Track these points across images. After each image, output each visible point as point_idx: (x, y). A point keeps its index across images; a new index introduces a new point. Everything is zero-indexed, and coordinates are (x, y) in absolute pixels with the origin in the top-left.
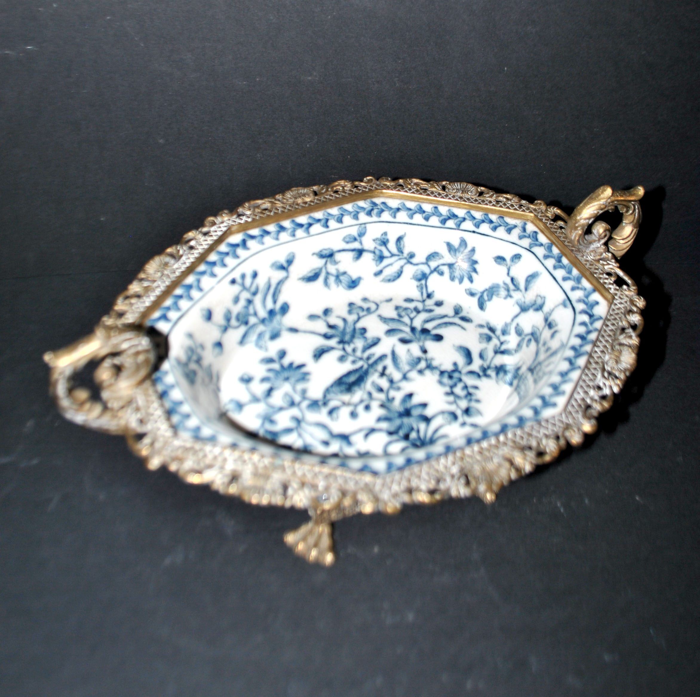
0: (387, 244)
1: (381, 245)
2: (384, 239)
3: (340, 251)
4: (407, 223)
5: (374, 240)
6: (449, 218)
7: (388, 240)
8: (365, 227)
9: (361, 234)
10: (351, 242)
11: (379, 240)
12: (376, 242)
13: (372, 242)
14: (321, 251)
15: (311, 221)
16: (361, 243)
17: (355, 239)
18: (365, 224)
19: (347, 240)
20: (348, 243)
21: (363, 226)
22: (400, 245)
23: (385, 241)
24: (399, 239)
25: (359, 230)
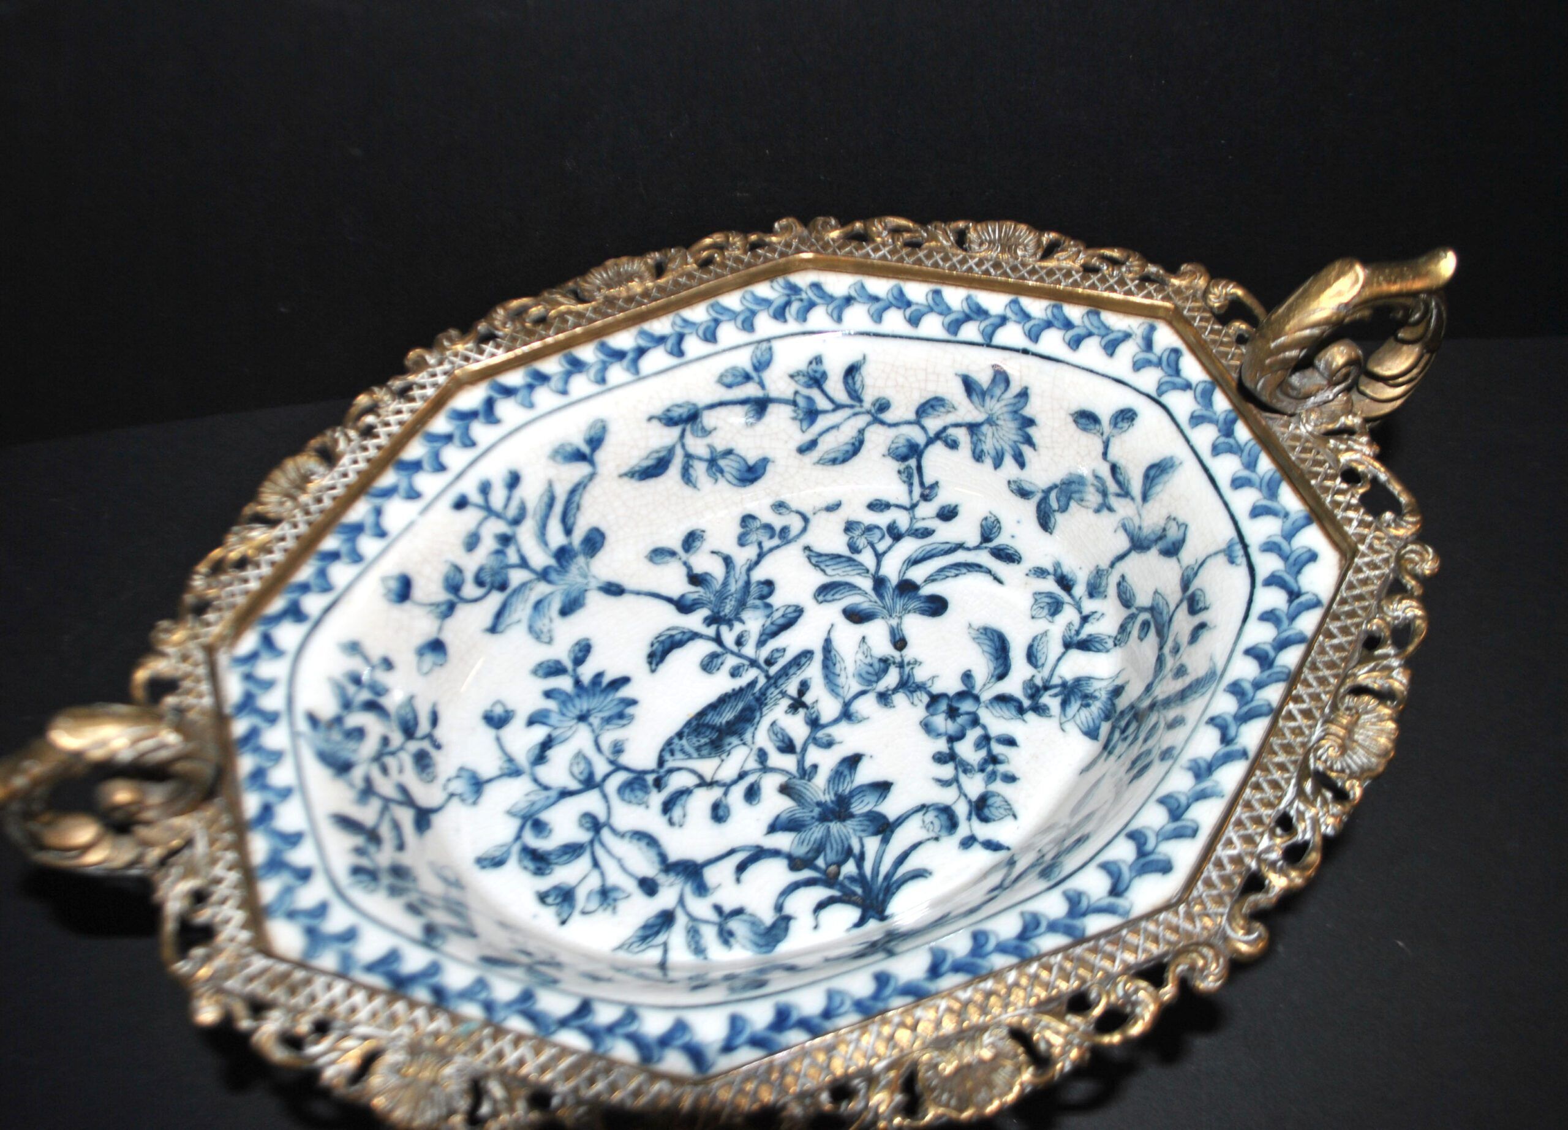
0: (825, 381)
1: (809, 386)
2: (815, 372)
3: (712, 407)
4: (868, 334)
5: (792, 376)
6: (967, 318)
7: (824, 375)
8: (770, 349)
9: (762, 365)
10: (739, 384)
11: (804, 376)
12: (796, 378)
13: (789, 380)
14: (668, 410)
15: (643, 343)
16: (762, 385)
17: (747, 378)
18: (769, 340)
19: (729, 380)
20: (729, 386)
21: (765, 345)
22: (854, 383)
23: (818, 375)
24: (852, 371)
25: (756, 357)
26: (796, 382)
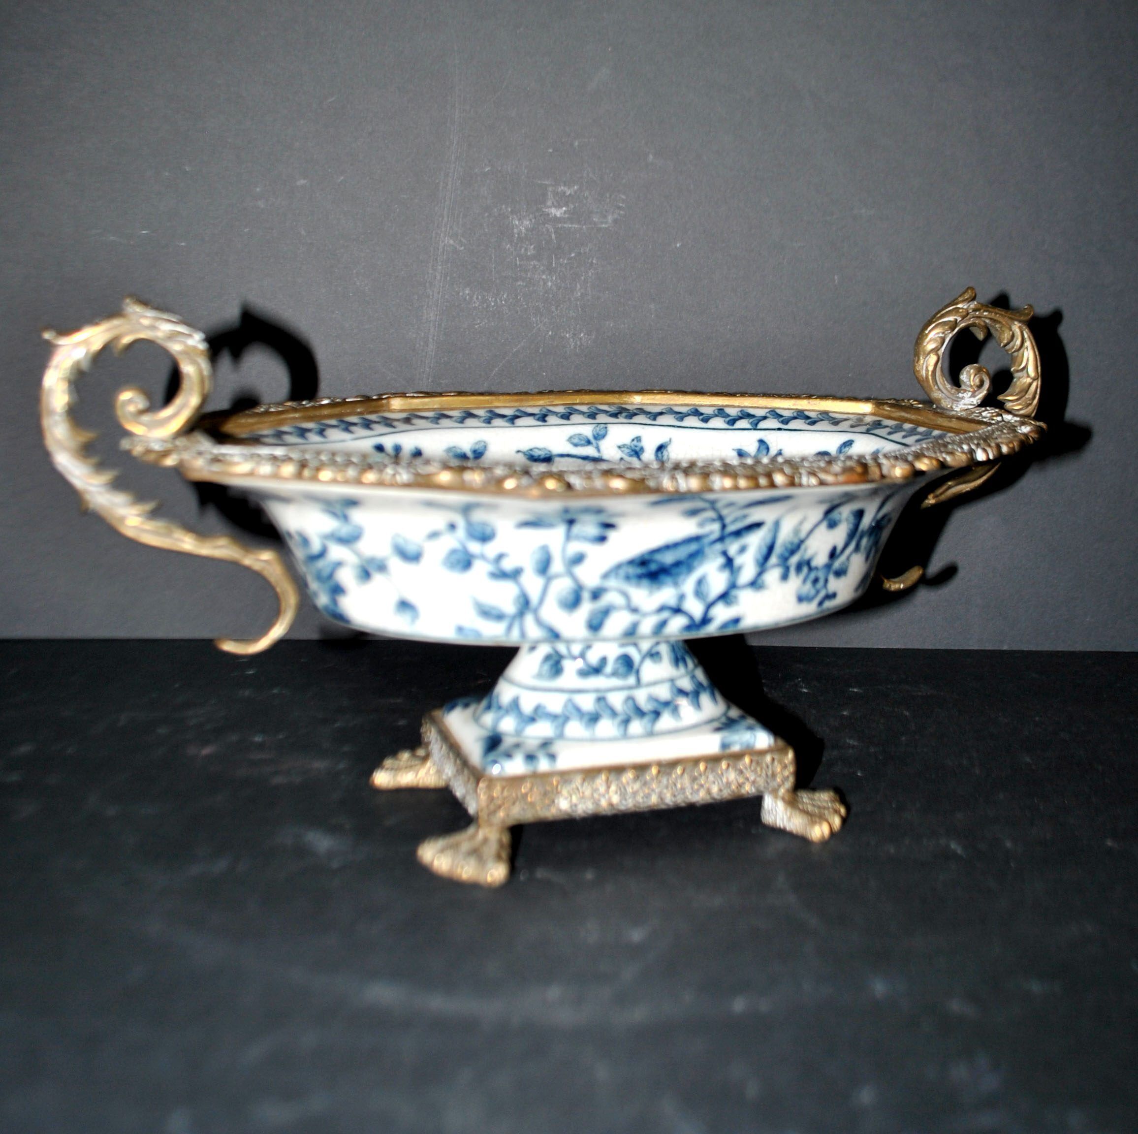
0: (642, 454)
1: (631, 456)
2: (636, 446)
3: (562, 456)
4: (675, 426)
5: (619, 447)
6: (741, 418)
7: (642, 449)
8: (606, 428)
9: (599, 437)
10: (582, 445)
11: (628, 448)
12: (623, 449)
13: (617, 449)
14: (531, 450)
15: (518, 414)
16: (598, 449)
17: (589, 442)
18: (606, 424)
19: (576, 441)
20: (576, 445)
21: (602, 426)
22: (662, 456)
23: (637, 449)
24: (661, 448)
25: (596, 431)
26: (622, 451)
